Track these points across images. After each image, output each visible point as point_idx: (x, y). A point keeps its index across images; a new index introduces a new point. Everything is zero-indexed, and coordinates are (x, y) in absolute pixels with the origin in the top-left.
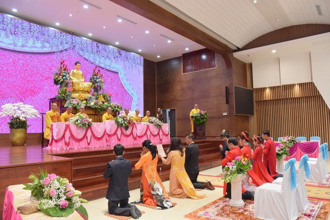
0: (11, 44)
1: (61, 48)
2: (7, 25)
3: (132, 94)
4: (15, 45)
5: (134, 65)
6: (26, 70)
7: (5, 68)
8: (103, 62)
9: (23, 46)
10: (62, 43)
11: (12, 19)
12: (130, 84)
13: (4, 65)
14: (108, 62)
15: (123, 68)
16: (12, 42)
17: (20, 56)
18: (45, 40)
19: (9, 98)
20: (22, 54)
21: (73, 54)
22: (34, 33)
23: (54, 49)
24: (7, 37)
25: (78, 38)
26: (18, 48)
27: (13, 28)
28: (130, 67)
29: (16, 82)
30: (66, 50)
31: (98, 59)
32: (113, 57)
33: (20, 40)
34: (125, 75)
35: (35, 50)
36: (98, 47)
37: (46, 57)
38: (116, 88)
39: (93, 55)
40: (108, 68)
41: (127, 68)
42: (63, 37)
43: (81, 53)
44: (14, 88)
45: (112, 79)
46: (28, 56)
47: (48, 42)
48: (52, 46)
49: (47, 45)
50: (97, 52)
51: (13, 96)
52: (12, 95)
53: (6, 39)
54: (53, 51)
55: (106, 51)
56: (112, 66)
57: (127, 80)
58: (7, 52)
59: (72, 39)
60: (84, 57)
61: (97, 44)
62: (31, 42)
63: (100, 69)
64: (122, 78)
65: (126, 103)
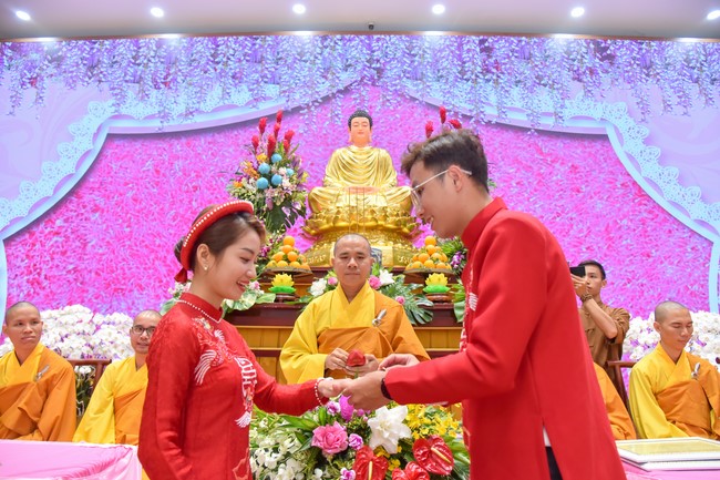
0: (151, 117)
1: (324, 88)
2: (146, 66)
3: (703, 223)
4: (164, 116)
5: (695, 88)
6: (195, 188)
7: (130, 194)
8: (518, 105)
9: (189, 113)
10: (327, 70)
11: (159, 44)
12: (681, 180)
13: (126, 184)
14: (545, 100)
15: (630, 113)
16: (156, 110)
17: (178, 146)
18: (265, 76)
19: (136, 293)
20: (184, 140)
21: (376, 98)
22: (226, 64)
23: (299, 98)
24: (144, 96)
25: (394, 38)
26: (173, 125)
27: (161, 67)
28: (674, 100)
29: (159, 235)
30: (346, 91)
31: (493, 99)
32: (566, 76)
33: (182, 99)
34: (648, 141)
36: (488, 51)
38: (599, 206)
39: (467, 86)
40: (548, 123)
41: (656, 107)
42: (333, 48)
43: (411, 87)
44: (152, 257)
45: (574, 168)
46: (202, 141)
47: (274, 80)
48: (291, 90)
49: (271, 90)
50: (487, 71)
51: (148, 285)
52: (144, 281)
53: (141, 104)
54: (291, 105)
55: (529, 58)
56: (567, 113)
57: (662, 160)
58: (138, 145)
59: (369, 47)
60: (426, 100)
61: (482, 42)
62: (214, 96)
63: (508, 135)
64: (631, 158)
65: (670, 271)
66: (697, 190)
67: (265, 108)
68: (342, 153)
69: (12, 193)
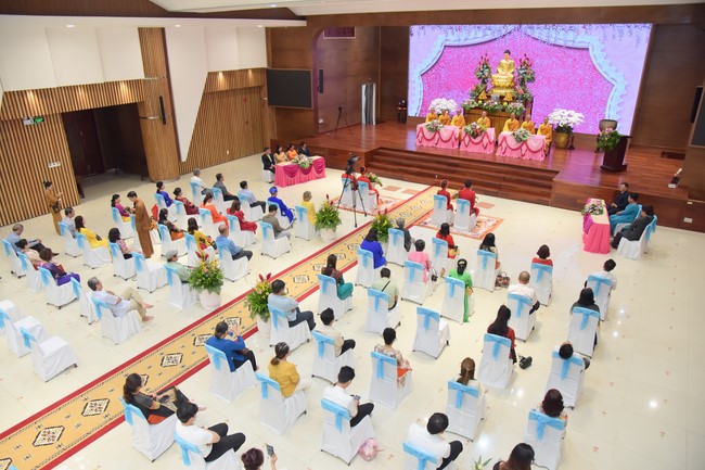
0: (456, 40)
3: (613, 79)
4: (459, 40)
5: (626, 30)
7: (451, 63)
8: (561, 38)
9: (466, 40)
12: (610, 65)
13: (450, 60)
14: (571, 35)
15: (599, 40)
16: (457, 38)
17: (463, 49)
21: (518, 36)
23: (496, 35)
24: (453, 34)
26: (462, 43)
28: (617, 35)
30: (510, 33)
31: (554, 35)
33: (464, 35)
34: (602, 51)
35: (477, 41)
37: (487, 46)
38: (580, 72)
40: (570, 44)
41: (610, 38)
43: (529, 32)
45: (575, 59)
46: (470, 48)
48: (494, 33)
49: (488, 32)
53: (453, 36)
56: (577, 41)
58: (453, 48)
60: (533, 36)
62: (472, 35)
63: (556, 48)
64: (595, 56)
65: (597, 93)
66: (615, 68)
67: (487, 39)
68: (503, 61)
69: (421, 62)
